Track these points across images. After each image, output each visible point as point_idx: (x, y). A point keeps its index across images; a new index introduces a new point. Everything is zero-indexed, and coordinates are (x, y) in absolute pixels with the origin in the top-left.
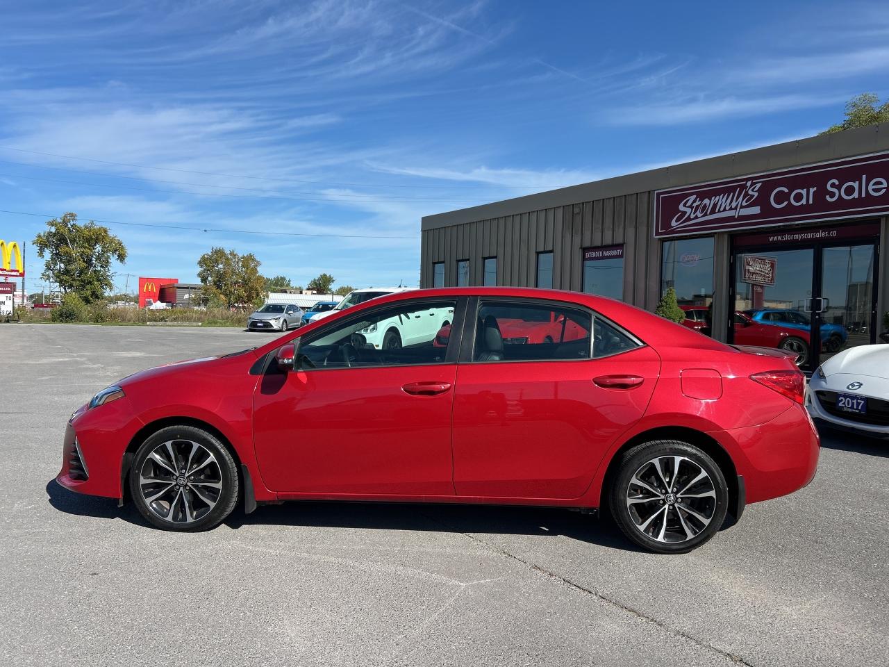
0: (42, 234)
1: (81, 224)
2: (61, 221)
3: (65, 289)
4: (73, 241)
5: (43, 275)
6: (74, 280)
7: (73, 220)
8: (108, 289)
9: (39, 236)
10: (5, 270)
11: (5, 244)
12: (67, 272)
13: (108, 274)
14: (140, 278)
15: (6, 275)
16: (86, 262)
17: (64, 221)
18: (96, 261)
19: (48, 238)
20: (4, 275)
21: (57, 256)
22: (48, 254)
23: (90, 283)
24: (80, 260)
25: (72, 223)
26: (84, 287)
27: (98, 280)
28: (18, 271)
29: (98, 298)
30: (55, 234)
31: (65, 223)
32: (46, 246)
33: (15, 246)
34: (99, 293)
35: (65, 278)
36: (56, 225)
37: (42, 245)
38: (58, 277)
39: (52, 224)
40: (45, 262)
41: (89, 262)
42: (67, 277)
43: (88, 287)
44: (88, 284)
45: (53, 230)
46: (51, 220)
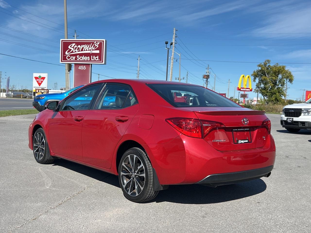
0: (256, 71)
1: (272, 65)
2: (264, 64)
3: (264, 96)
4: (268, 74)
5: (255, 90)
6: (268, 92)
7: (269, 63)
8: (283, 97)
9: (254, 72)
10: (244, 88)
11: (244, 76)
12: (265, 88)
13: (284, 89)
14: (307, 91)
15: (244, 91)
16: (273, 83)
17: (265, 64)
18: (279, 82)
19: (257, 72)
20: (243, 91)
21: (261, 81)
22: (257, 80)
23: (275, 94)
24: (270, 83)
25: (268, 65)
26: (272, 95)
27: (279, 92)
28: (249, 89)
29: (278, 101)
30: (261, 70)
31: (265, 65)
32: (257, 77)
33: (249, 77)
34: (278, 99)
35: (264, 91)
36: (261, 66)
37: (255, 76)
38: (261, 91)
39: (259, 66)
40: (256, 84)
41: (275, 84)
42: (265, 91)
43: (274, 95)
44: (274, 94)
45: (260, 68)
46: (259, 64)
